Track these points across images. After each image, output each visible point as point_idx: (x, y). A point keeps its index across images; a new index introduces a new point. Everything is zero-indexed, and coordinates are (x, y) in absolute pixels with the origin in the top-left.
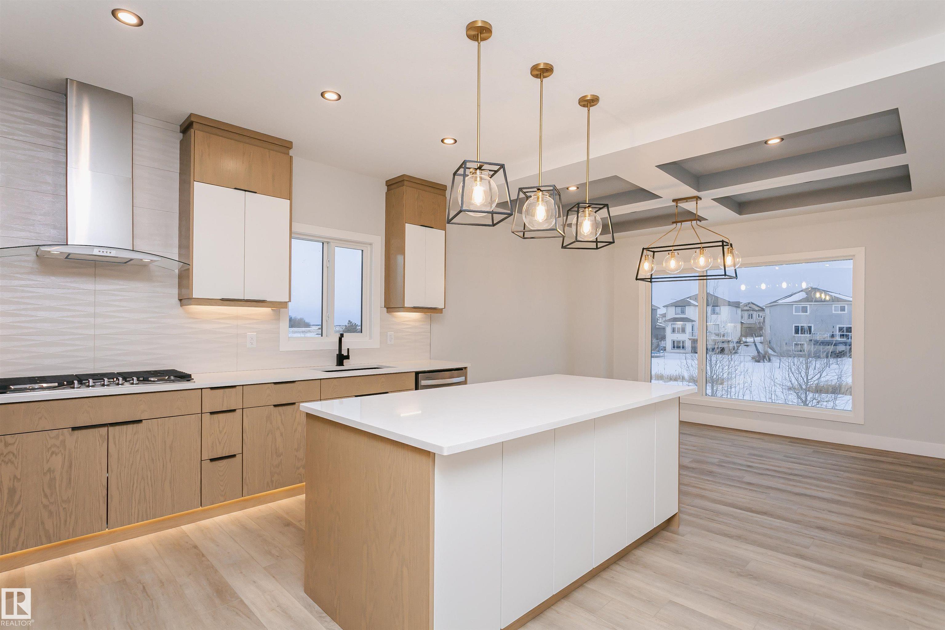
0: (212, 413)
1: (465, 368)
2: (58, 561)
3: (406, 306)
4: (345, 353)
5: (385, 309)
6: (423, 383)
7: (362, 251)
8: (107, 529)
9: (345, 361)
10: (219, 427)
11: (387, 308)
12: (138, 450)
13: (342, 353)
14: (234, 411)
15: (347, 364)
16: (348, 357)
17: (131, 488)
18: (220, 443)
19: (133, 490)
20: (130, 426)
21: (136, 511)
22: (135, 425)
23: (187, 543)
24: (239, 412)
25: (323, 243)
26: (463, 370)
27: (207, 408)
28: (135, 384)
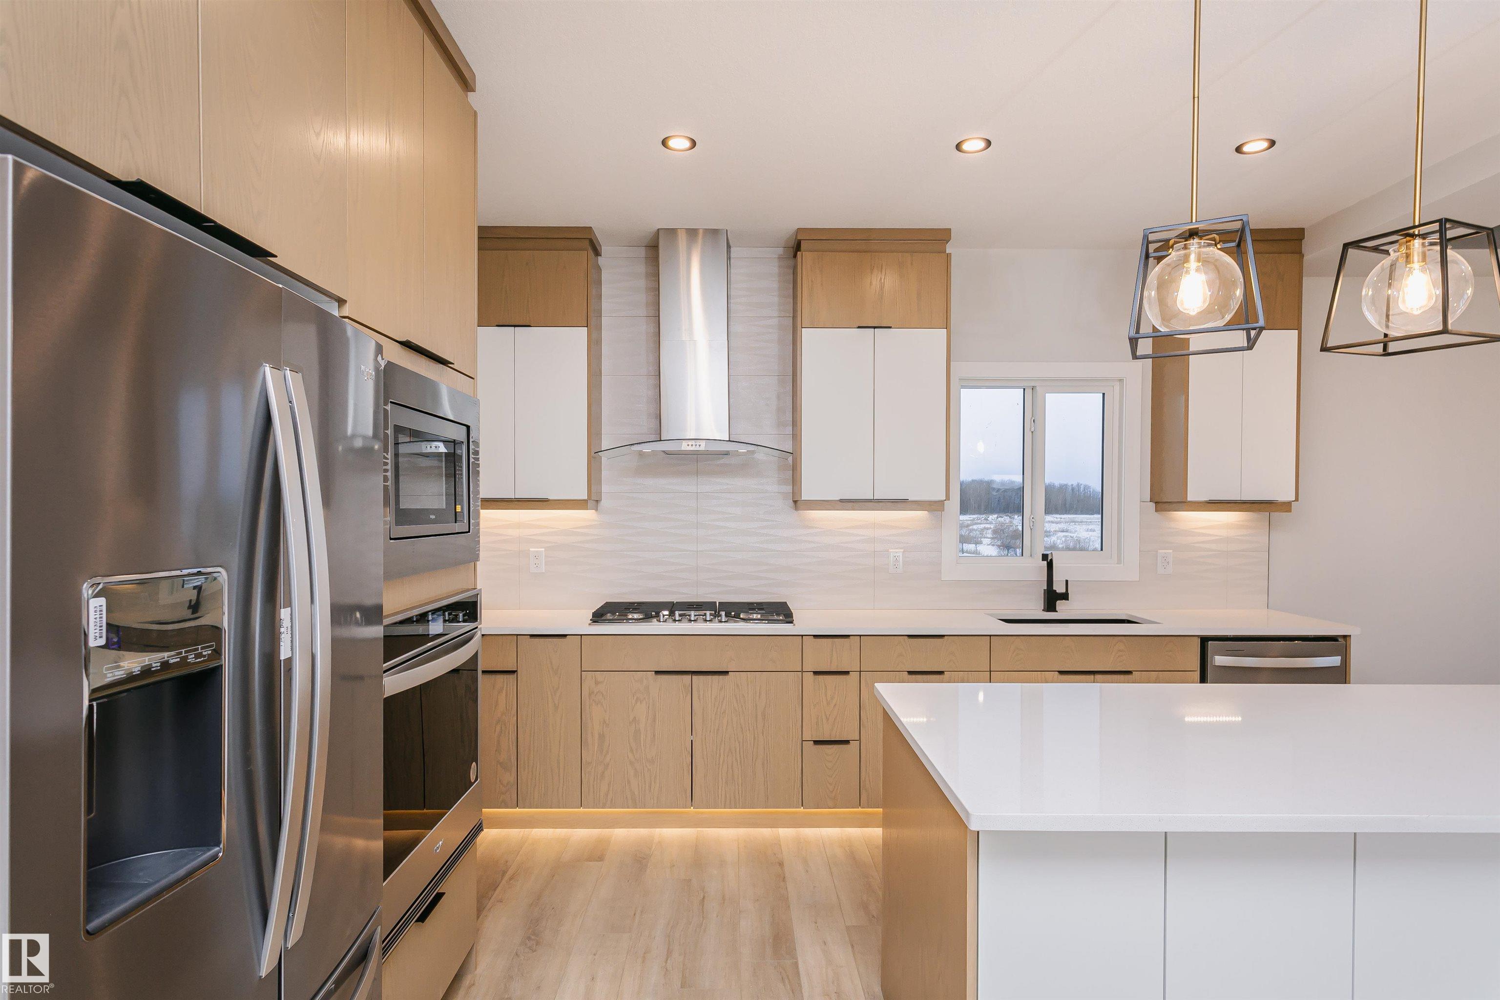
0: (816, 673)
1: (1345, 637)
2: (642, 832)
3: (1189, 499)
4: (1059, 588)
5: (1153, 505)
6: (1220, 660)
7: (1104, 394)
8: (692, 807)
9: (1060, 604)
10: (826, 696)
11: (1156, 503)
12: (724, 712)
13: (1054, 589)
14: (847, 673)
15: (1063, 609)
16: (1065, 596)
17: (718, 760)
18: (827, 719)
19: (719, 764)
20: (716, 678)
21: (723, 793)
22: (721, 677)
23: (775, 854)
24: (854, 676)
25: (1024, 389)
26: (1337, 640)
27: (810, 666)
28: (724, 622)
